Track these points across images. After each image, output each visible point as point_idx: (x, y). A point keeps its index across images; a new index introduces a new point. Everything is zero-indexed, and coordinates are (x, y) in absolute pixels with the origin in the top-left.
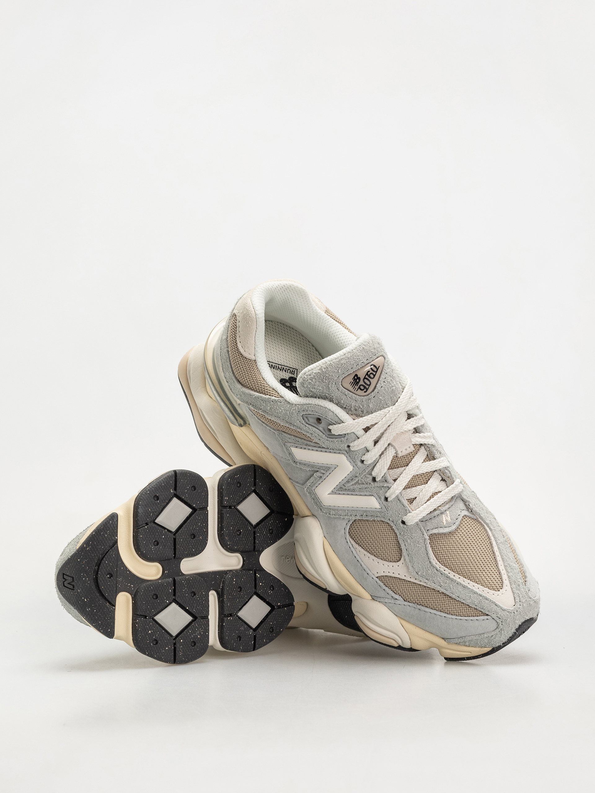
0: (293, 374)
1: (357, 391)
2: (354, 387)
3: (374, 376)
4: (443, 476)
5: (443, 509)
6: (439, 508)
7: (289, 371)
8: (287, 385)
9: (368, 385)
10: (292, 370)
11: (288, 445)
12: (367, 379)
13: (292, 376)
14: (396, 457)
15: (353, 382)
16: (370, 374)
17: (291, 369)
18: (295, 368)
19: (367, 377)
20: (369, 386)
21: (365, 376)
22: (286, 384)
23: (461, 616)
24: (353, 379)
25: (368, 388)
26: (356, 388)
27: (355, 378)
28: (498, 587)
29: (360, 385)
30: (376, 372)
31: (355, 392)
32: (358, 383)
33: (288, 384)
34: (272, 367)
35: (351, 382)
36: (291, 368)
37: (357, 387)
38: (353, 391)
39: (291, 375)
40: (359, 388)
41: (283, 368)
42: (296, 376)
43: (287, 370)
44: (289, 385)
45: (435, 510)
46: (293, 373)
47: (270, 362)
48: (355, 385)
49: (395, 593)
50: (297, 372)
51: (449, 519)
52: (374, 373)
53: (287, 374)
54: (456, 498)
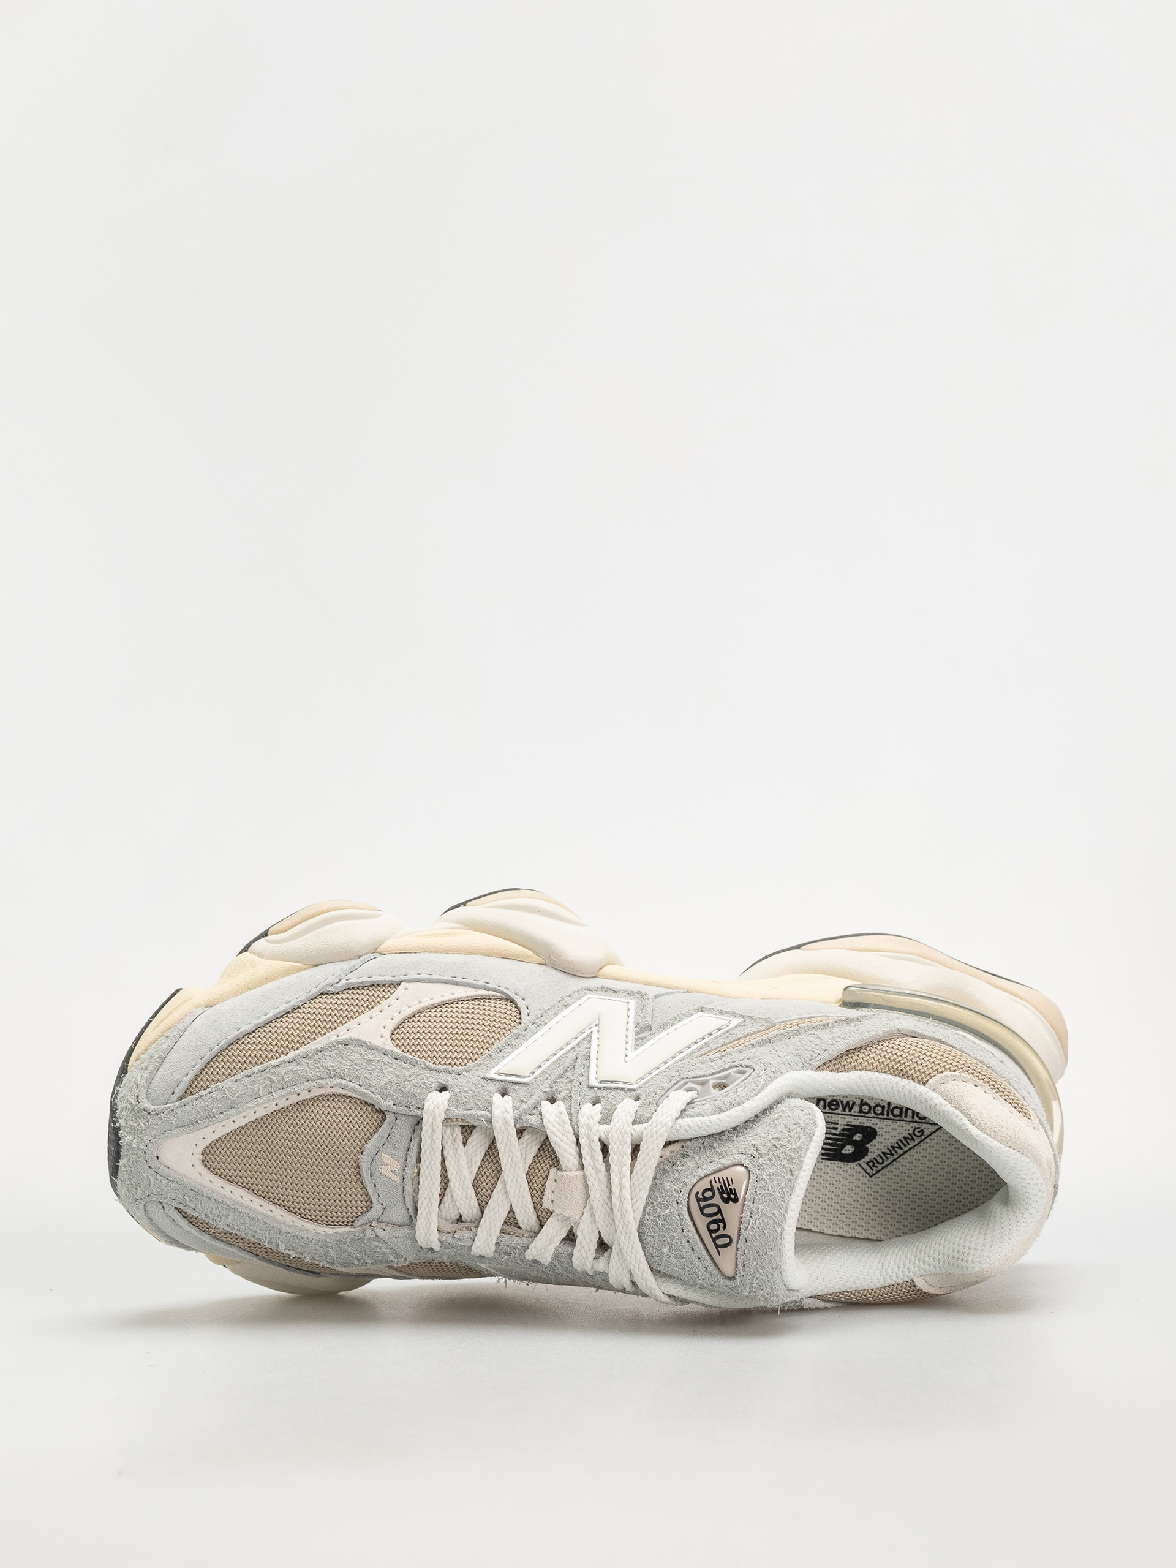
0: (869, 1162)
1: (711, 1182)
2: (720, 1182)
3: (711, 1231)
4: (464, 1225)
5: (410, 1172)
6: (416, 1171)
7: (880, 1161)
8: (858, 1135)
9: (705, 1207)
10: (877, 1167)
11: (736, 1021)
12: (715, 1214)
13: (866, 1157)
14: (556, 1163)
15: (729, 1185)
16: (719, 1226)
17: (880, 1167)
18: (877, 1175)
19: (719, 1217)
20: (700, 1208)
21: (722, 1215)
22: (861, 1135)
23: (217, 1057)
24: (734, 1189)
25: (699, 1205)
26: (716, 1182)
27: (733, 1194)
28: (209, 1157)
29: (714, 1194)
30: (714, 1240)
31: (711, 1178)
32: (721, 1193)
33: (858, 1139)
34: (910, 1137)
35: (733, 1183)
36: (883, 1168)
37: (716, 1186)
38: (716, 1176)
39: (869, 1157)
40: (711, 1189)
41: (893, 1155)
42: (862, 1164)
43: (885, 1158)
44: (854, 1138)
45: (419, 1160)
46: (872, 1163)
47: (921, 1142)
48: (721, 1186)
49: (348, 989)
50: (867, 1173)
51: (383, 1170)
52: (714, 1235)
53: (878, 1152)
54: (413, 1216)
